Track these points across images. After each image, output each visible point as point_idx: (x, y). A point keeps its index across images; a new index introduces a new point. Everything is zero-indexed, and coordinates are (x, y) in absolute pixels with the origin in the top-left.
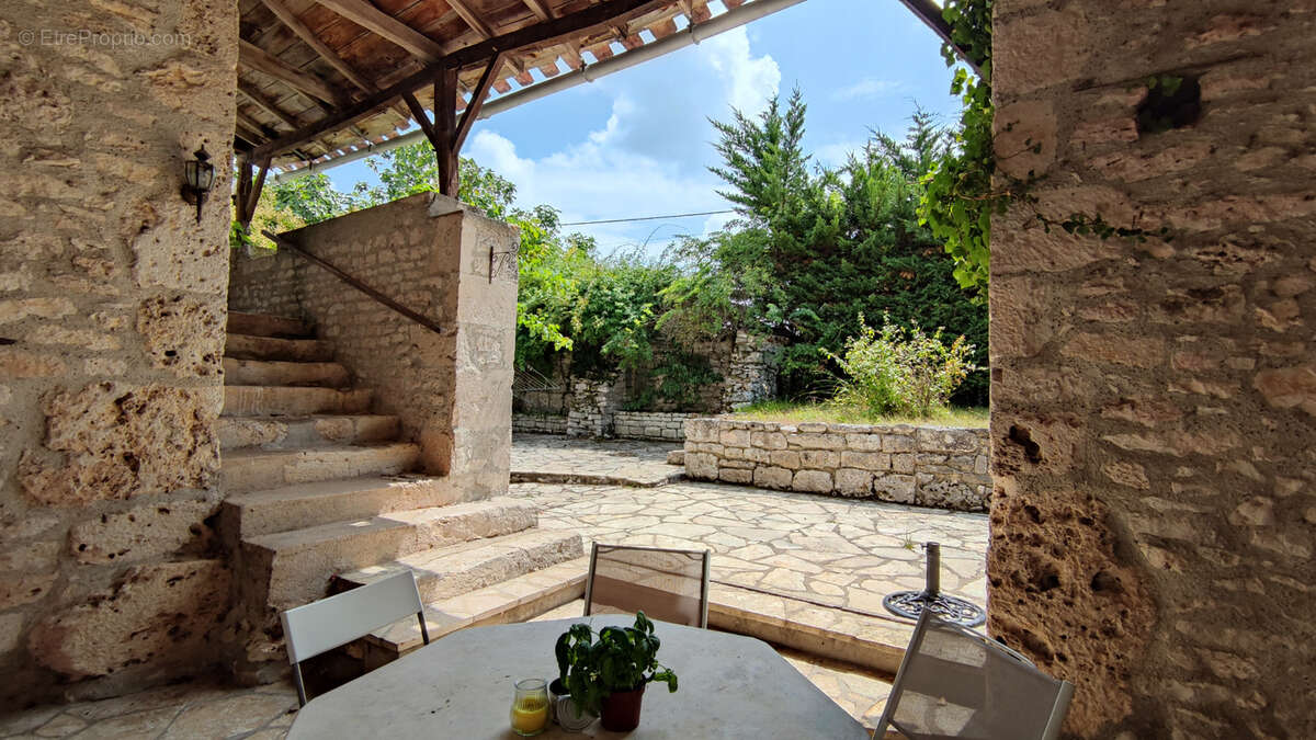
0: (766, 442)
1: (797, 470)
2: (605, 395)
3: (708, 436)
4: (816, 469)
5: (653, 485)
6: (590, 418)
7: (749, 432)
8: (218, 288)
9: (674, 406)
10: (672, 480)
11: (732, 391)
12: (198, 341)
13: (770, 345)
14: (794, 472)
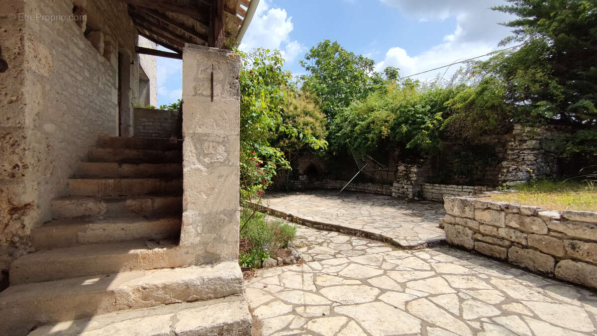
0: (522, 224)
1: (561, 258)
2: (415, 173)
3: (464, 212)
4: (587, 262)
5: (411, 248)
6: (405, 187)
7: (503, 213)
8: (19, 123)
9: (467, 180)
10: (431, 244)
11: (508, 172)
12: (6, 157)
13: (549, 134)
14: (557, 260)
